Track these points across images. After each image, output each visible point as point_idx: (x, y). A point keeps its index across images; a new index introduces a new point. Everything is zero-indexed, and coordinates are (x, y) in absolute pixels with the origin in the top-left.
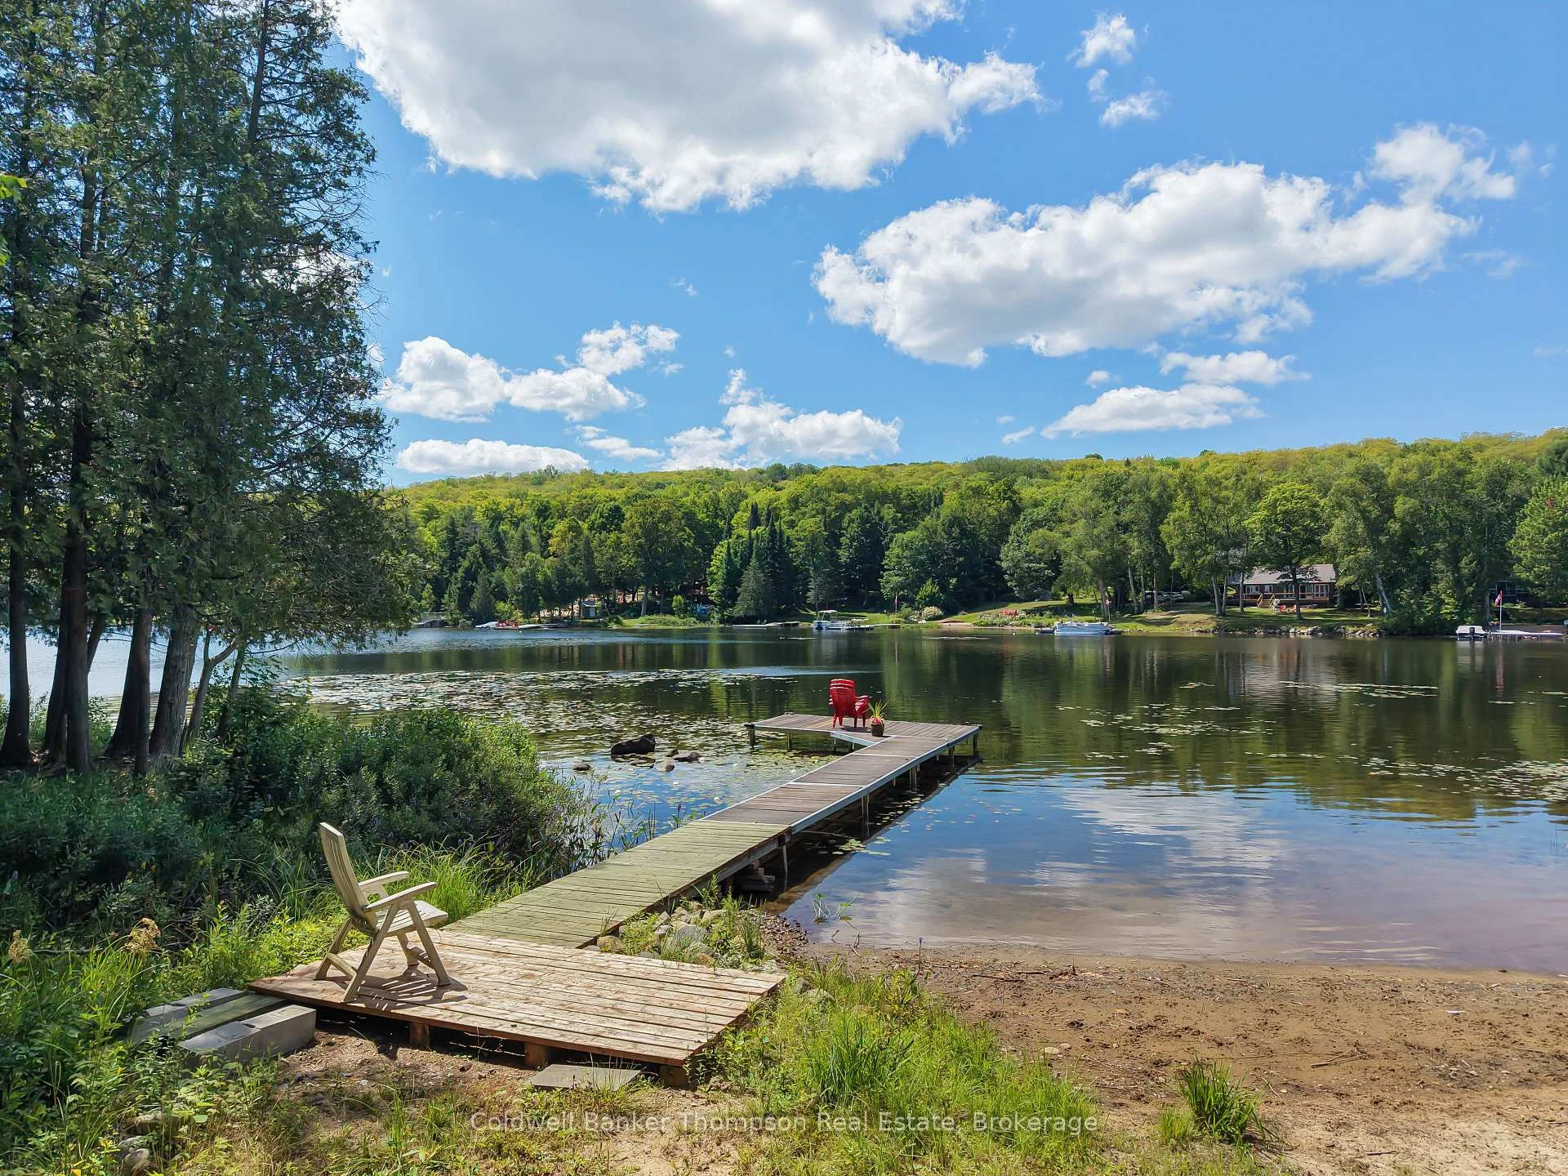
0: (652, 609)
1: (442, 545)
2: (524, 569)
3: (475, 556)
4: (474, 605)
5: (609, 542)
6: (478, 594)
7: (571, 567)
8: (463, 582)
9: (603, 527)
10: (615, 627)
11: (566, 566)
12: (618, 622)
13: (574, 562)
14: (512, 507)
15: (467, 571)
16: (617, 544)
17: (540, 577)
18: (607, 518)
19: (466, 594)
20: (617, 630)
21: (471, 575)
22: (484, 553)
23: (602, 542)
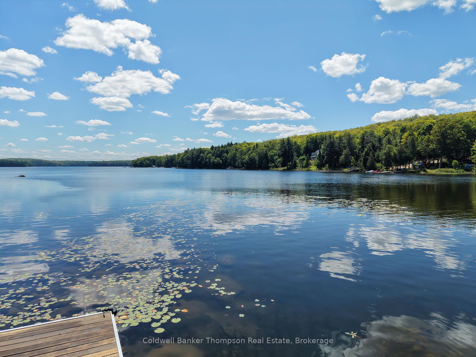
0: (444, 165)
1: (359, 144)
2: (385, 151)
3: (369, 147)
4: (368, 164)
5: (425, 140)
6: (369, 160)
7: (405, 150)
8: (365, 156)
9: (424, 134)
10: (422, 173)
11: (403, 149)
12: (425, 171)
13: (406, 147)
14: (395, 129)
15: (366, 152)
16: (429, 141)
17: (392, 154)
18: (426, 130)
19: (366, 160)
20: (424, 174)
21: (367, 154)
22: (373, 146)
23: (422, 139)
